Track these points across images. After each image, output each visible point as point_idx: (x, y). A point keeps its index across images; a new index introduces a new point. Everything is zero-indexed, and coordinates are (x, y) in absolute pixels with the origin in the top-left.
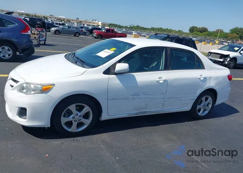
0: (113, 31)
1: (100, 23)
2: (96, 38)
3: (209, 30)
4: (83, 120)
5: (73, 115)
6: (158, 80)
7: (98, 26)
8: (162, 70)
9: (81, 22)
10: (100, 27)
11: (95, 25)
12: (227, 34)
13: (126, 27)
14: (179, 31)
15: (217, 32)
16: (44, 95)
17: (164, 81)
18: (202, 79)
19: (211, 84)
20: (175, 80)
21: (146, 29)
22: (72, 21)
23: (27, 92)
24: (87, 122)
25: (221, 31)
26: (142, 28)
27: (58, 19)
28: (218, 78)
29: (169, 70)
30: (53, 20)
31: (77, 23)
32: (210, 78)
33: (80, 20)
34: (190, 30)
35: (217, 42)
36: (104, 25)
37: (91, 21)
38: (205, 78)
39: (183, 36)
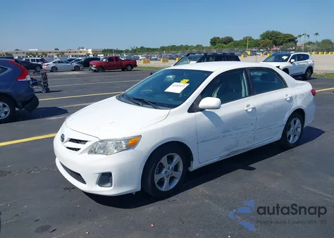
0: (117, 58)
1: (90, 51)
2: (95, 71)
3: (235, 40)
4: (175, 174)
5: (165, 170)
6: (246, 108)
7: (88, 55)
8: (246, 96)
9: (63, 53)
10: (91, 56)
11: (84, 54)
12: (257, 41)
13: (127, 51)
14: (198, 46)
15: (245, 40)
16: (131, 151)
17: (253, 109)
18: (288, 99)
19: (298, 104)
20: (263, 105)
21: (154, 50)
22: (49, 54)
23: (104, 152)
24: (178, 175)
25: (250, 39)
26: (148, 49)
27: (28, 54)
28: (303, 95)
29: (254, 94)
30: (21, 55)
31: (58, 55)
32: (296, 96)
33: (60, 50)
34: (211, 43)
35: (249, 53)
36: (95, 52)
37: (76, 50)
38: (291, 98)
39: (204, 51)
